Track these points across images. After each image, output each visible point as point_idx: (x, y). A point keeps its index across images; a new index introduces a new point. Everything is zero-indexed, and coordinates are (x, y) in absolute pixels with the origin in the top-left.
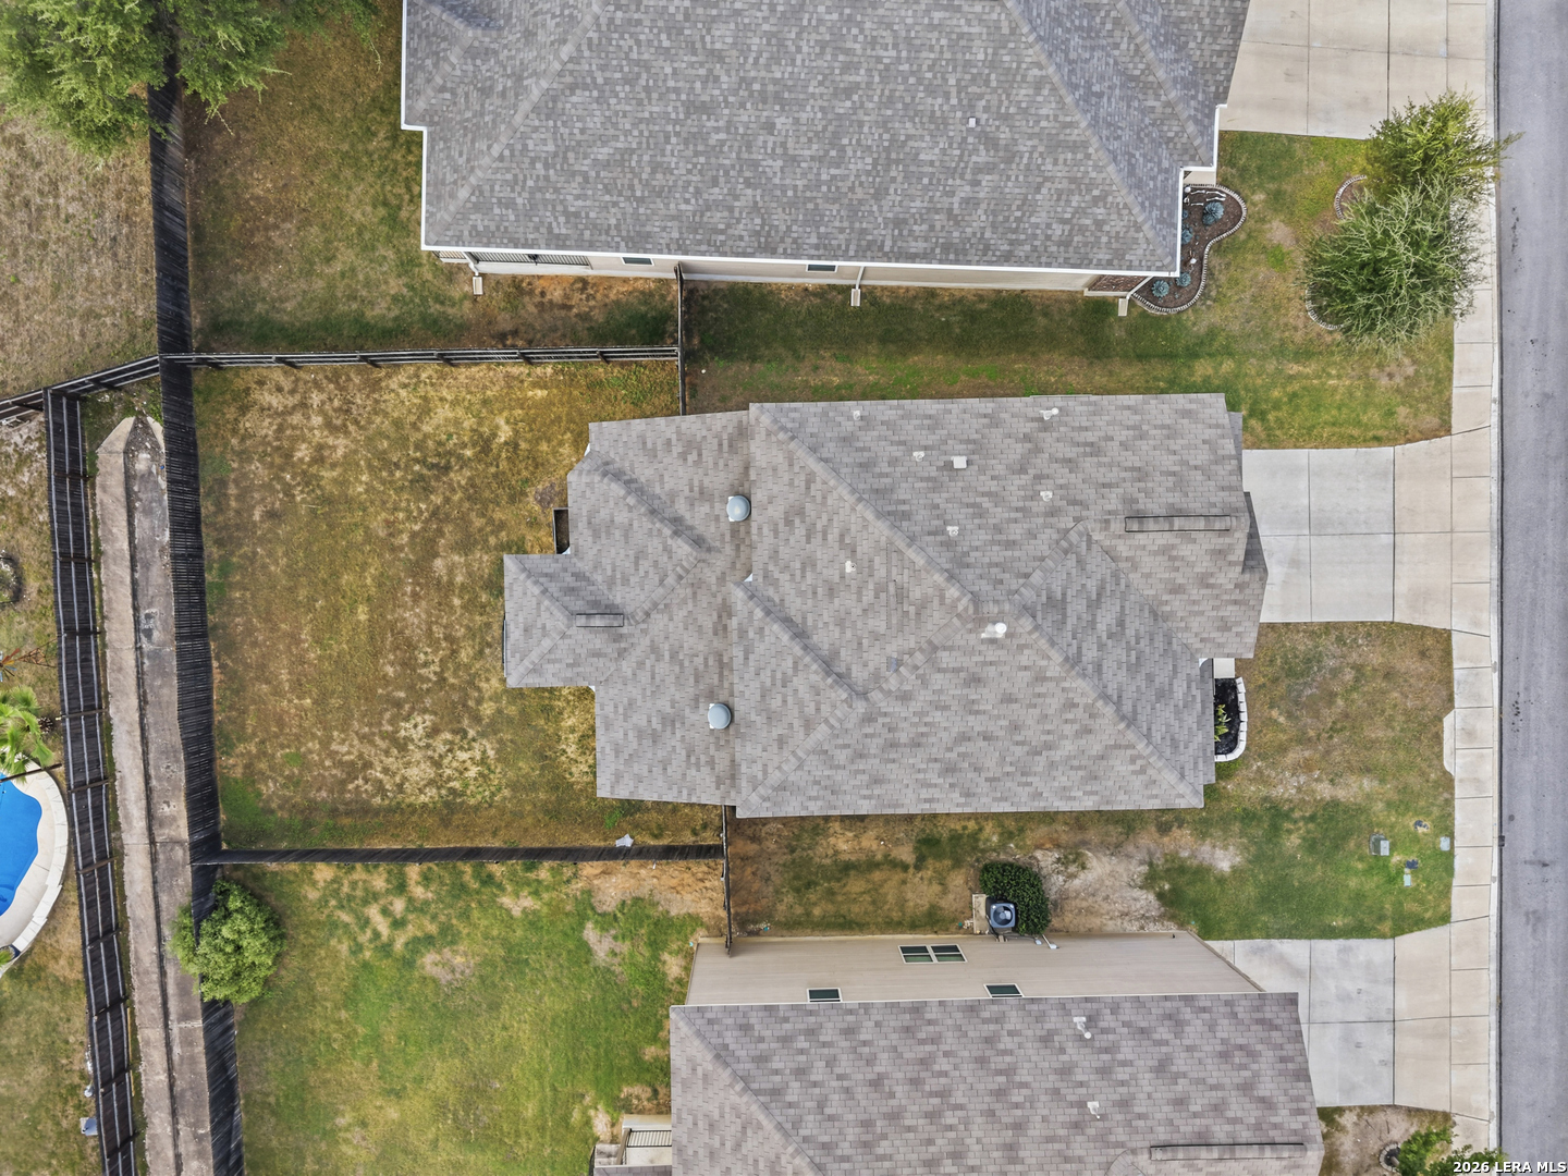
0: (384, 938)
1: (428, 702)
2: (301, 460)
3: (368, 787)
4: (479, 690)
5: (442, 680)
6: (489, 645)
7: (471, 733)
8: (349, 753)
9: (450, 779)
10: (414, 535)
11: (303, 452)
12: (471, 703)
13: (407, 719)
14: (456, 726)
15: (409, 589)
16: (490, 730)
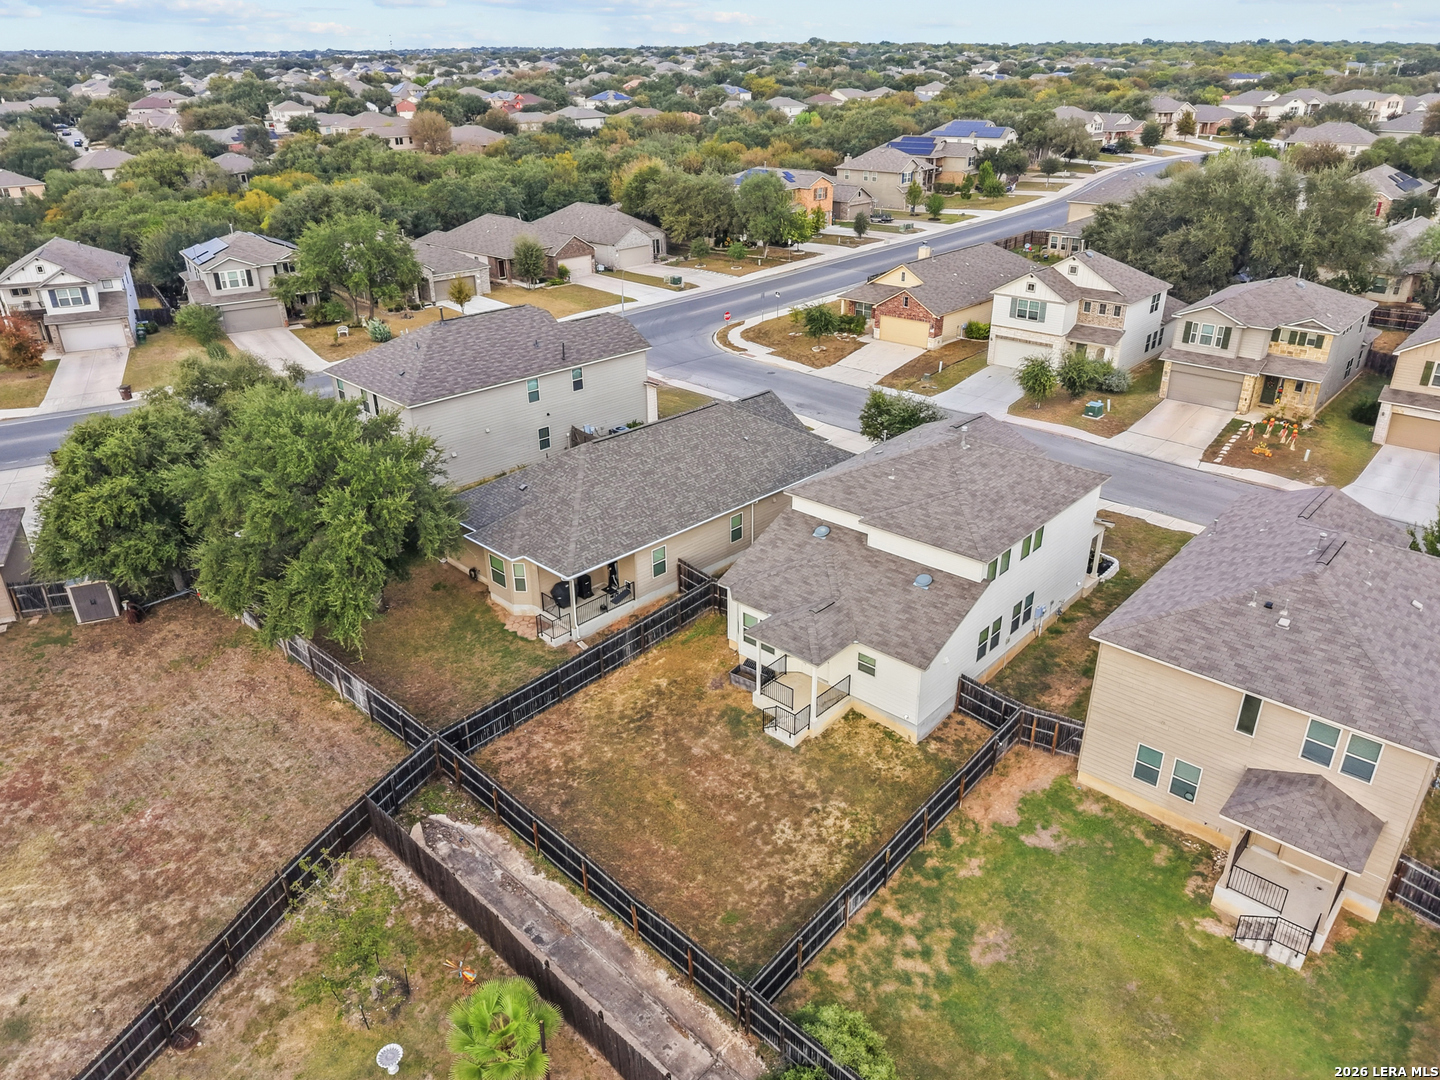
0: (931, 974)
1: (774, 814)
2: (558, 767)
3: (797, 891)
4: (794, 781)
5: (767, 797)
6: (772, 758)
7: (819, 806)
8: (761, 883)
9: (839, 841)
10: (665, 751)
11: (554, 764)
12: (798, 792)
13: (773, 832)
14: (805, 811)
15: (693, 773)
16: (827, 794)
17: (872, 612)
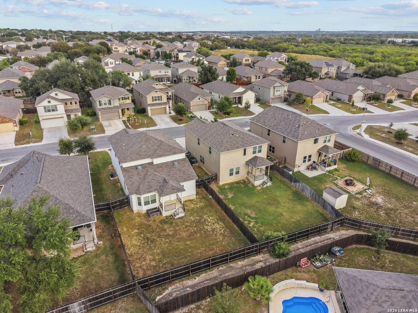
0: (254, 223)
1: (202, 227)
2: (155, 263)
3: (226, 232)
4: (194, 220)
5: (195, 226)
6: (184, 221)
7: (204, 219)
8: (221, 237)
9: (215, 221)
10: (166, 239)
11: (153, 263)
12: (198, 221)
13: (207, 230)
14: (204, 222)
15: (179, 236)
16: (202, 217)
17: (174, 176)
